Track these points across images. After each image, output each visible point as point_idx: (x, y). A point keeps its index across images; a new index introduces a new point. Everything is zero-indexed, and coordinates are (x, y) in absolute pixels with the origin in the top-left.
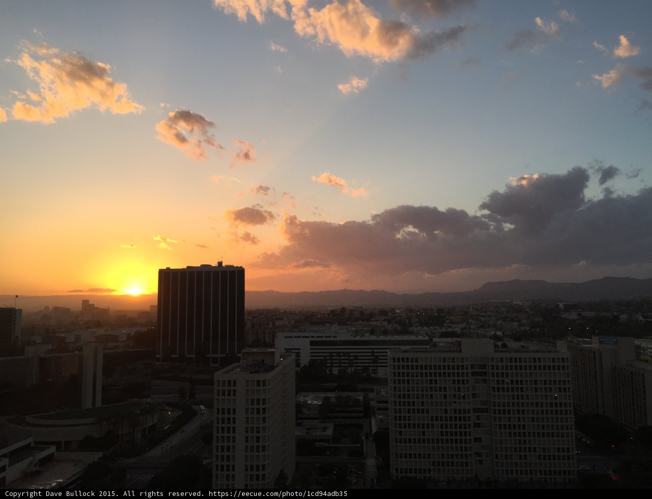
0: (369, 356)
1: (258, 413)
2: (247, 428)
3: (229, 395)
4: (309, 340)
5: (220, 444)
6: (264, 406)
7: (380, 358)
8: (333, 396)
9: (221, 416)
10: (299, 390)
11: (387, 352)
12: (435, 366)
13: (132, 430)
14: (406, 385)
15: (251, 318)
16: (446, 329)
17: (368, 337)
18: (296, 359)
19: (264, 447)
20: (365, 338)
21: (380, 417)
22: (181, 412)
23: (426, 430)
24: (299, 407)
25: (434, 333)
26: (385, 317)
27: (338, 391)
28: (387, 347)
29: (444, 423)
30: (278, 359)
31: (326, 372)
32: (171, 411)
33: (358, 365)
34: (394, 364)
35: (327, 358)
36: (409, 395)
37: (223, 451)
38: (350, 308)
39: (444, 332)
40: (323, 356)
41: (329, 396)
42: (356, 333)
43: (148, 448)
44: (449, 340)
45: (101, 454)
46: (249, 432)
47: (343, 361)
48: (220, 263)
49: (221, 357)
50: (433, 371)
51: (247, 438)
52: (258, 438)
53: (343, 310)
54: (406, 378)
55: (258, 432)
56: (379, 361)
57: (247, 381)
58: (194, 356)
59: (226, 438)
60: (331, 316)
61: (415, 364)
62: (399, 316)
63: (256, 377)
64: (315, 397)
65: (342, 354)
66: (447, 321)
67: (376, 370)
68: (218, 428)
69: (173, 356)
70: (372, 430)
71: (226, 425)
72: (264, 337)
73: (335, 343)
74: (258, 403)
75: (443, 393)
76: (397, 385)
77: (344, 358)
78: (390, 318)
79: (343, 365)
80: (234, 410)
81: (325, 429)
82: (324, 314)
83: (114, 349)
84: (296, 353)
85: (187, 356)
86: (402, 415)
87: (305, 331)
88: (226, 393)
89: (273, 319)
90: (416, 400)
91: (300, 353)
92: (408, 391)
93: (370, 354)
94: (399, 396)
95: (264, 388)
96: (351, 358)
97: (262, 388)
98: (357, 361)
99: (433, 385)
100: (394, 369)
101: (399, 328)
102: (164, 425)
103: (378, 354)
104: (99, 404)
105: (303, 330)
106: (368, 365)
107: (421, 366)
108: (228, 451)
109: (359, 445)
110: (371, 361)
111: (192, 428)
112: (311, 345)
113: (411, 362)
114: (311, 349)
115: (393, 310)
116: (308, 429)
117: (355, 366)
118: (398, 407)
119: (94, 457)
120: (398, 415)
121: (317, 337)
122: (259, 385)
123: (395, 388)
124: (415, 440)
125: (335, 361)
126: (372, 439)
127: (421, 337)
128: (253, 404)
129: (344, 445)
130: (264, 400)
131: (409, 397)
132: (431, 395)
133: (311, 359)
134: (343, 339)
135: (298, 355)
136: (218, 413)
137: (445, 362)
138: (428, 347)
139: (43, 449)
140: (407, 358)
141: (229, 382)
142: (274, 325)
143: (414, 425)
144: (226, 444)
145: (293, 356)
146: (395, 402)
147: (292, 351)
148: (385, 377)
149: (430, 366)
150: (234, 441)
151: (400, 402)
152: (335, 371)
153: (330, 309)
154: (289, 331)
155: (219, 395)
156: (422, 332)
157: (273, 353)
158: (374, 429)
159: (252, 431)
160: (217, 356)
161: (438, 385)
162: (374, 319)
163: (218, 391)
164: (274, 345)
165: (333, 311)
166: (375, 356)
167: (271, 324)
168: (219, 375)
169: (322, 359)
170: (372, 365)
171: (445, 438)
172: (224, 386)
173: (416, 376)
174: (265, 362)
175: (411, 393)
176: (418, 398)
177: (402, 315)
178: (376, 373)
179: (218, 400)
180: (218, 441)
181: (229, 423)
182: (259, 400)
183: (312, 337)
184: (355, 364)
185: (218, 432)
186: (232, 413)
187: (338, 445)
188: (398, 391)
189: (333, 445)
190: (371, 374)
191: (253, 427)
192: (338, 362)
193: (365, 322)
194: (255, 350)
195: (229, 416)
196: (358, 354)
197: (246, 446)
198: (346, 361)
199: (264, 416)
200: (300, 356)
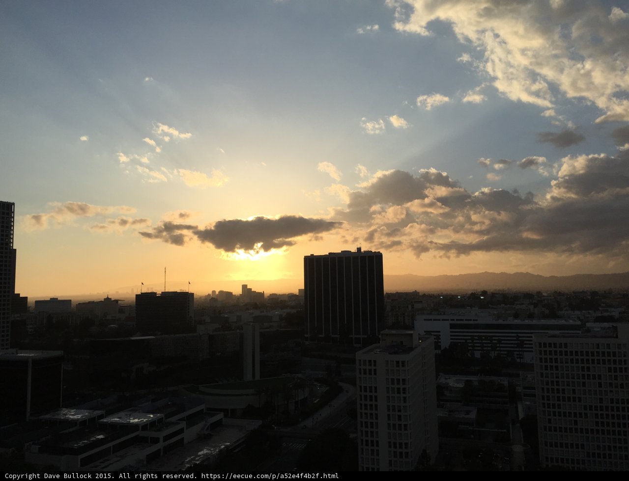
0: (514, 340)
2: (388, 406)
3: (370, 374)
4: (448, 323)
5: (364, 420)
6: (404, 386)
7: (525, 342)
8: (476, 379)
9: (363, 393)
10: (439, 372)
11: (532, 337)
12: (587, 352)
13: (286, 402)
14: (555, 372)
15: (390, 301)
16: (601, 313)
17: (511, 321)
18: (435, 342)
19: (405, 426)
20: (508, 322)
21: (528, 403)
22: (328, 388)
23: (578, 419)
24: (441, 389)
25: (588, 317)
26: (531, 301)
27: (481, 375)
28: (532, 331)
29: (599, 412)
30: (416, 341)
31: (467, 355)
32: (320, 387)
33: (501, 349)
34: (540, 349)
35: (468, 341)
36: (558, 382)
37: (367, 427)
38: (491, 291)
39: (599, 317)
40: (464, 339)
41: (471, 379)
42: (499, 317)
43: (300, 420)
44: (605, 325)
45: (260, 422)
46: (391, 410)
47: (485, 345)
48: (359, 249)
49: (363, 338)
50: (585, 357)
51: (389, 415)
52: (400, 416)
53: (484, 293)
54: (554, 364)
55: (399, 411)
56: (525, 346)
57: (387, 362)
58: (338, 336)
59: (369, 415)
60: (471, 299)
61: (564, 349)
62: (547, 299)
63: (395, 357)
64: (456, 380)
65: (484, 338)
66: (603, 305)
67: (522, 355)
68: (361, 404)
69: (320, 336)
70: (518, 416)
71: (369, 403)
72: (404, 319)
73: (477, 326)
74: (398, 383)
75: (598, 381)
76: (544, 372)
77: (486, 341)
78: (536, 301)
79: (486, 348)
80: (376, 388)
81: (468, 413)
82: (464, 297)
83: (268, 328)
84: (434, 335)
85: (333, 336)
86: (551, 402)
87: (444, 314)
88: (368, 372)
89: (412, 302)
90: (566, 388)
91: (440, 335)
92: (557, 377)
93: (515, 338)
94: (546, 382)
95: (403, 368)
96: (494, 342)
97: (401, 368)
98: (501, 345)
99: (586, 373)
100: (541, 354)
101: (547, 312)
102: (314, 399)
103: (524, 339)
104: (258, 377)
105: (443, 313)
106: (512, 349)
107: (571, 352)
108: (372, 427)
109: (505, 431)
110: (516, 346)
111: (338, 403)
112: (451, 328)
113: (560, 348)
114: (451, 332)
115: (539, 293)
116: (451, 411)
117: (498, 350)
118: (546, 394)
119: (254, 424)
120: (546, 402)
121: (457, 320)
123: (542, 374)
124: (566, 429)
125: (476, 345)
126: (518, 425)
127: (571, 321)
128: (393, 383)
129: (488, 430)
131: (558, 384)
132: (584, 383)
133: (451, 342)
134: (485, 322)
135: (438, 337)
136: (361, 391)
137: (598, 348)
138: (580, 332)
139: (213, 415)
140: (554, 343)
141: (370, 361)
142: (413, 308)
143: (565, 413)
144: (369, 421)
145: (432, 339)
146: (543, 389)
147: (432, 333)
148: (531, 362)
149: (582, 352)
150: (377, 418)
151: (548, 389)
152: (477, 355)
153: (470, 292)
154: (428, 314)
155: (360, 373)
156: (573, 317)
157: (411, 335)
158: (521, 415)
159: (394, 410)
160: (359, 336)
161: (591, 373)
162: (518, 302)
163: (360, 369)
164: (414, 327)
165: (472, 294)
166: (520, 340)
167: (410, 307)
168: (360, 355)
169: (463, 342)
170: (518, 349)
172: (365, 365)
173: (566, 363)
174: (404, 344)
175: (560, 380)
176: (568, 385)
177: (550, 298)
178: (522, 358)
179: (360, 378)
180: (361, 417)
181: (371, 400)
182: (398, 380)
183: (451, 320)
184: (498, 349)
185: (361, 409)
186: (373, 391)
187: (483, 429)
188: (546, 377)
189: (477, 429)
190: (516, 359)
191: (395, 406)
192: (480, 345)
193: (508, 306)
194: (393, 332)
195: (371, 394)
196: (501, 338)
197: (388, 424)
198: (488, 345)
199: (404, 395)
200: (440, 339)
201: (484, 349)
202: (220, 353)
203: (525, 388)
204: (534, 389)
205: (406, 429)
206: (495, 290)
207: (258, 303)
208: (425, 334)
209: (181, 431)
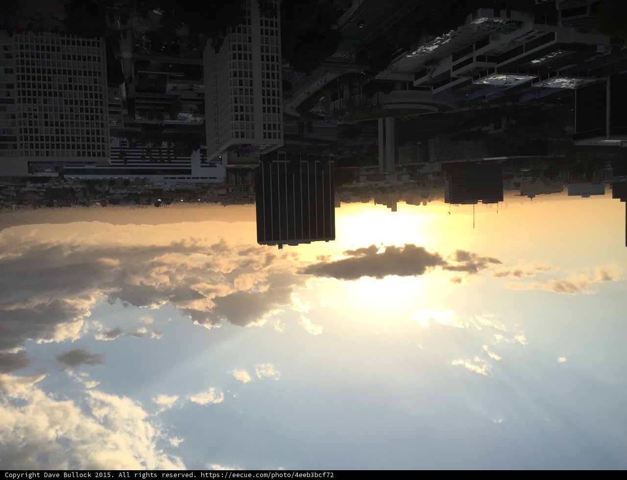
1: (242, 107)
2: (252, 94)
3: (269, 125)
4: (193, 175)
5: (276, 80)
6: (236, 113)
7: (118, 157)
8: (166, 121)
9: (276, 106)
10: (202, 127)
11: (112, 162)
12: (58, 147)
13: (352, 97)
14: (90, 129)
15: (249, 196)
16: (44, 186)
17: (132, 178)
18: (206, 157)
19: (235, 76)
20: (135, 176)
21: (117, 99)
23: (68, 84)
24: (201, 111)
25: (57, 182)
26: (112, 197)
27: (161, 125)
29: (47, 90)
30: (225, 157)
31: (175, 144)
32: (319, 112)
33: (142, 150)
34: (104, 151)
35: (174, 157)
36: (87, 119)
37: (273, 74)
38: (150, 206)
39: (46, 182)
40: (178, 159)
41: (171, 121)
42: (144, 181)
43: (338, 80)
44: (40, 175)
45: (377, 77)
46: (249, 90)
47: (157, 154)
48: (280, 247)
49: (277, 160)
51: (251, 85)
52: (241, 84)
53: (157, 205)
54: (90, 136)
55: (241, 90)
56: (118, 153)
57: (253, 137)
58: (301, 161)
59: (271, 85)
60: (170, 199)
61: (81, 150)
62: (96, 199)
63: (245, 141)
64: (185, 120)
65: (159, 161)
66: (42, 194)
67: (122, 145)
68: (278, 95)
69: (319, 161)
70: (126, 85)
71: (271, 97)
72: (236, 178)
73: (165, 172)
74: (242, 116)
75: (48, 120)
76: (100, 129)
77: (157, 157)
78: (107, 197)
79: (156, 151)
80: (264, 111)
81: (174, 89)
82: (177, 201)
84: (207, 163)
85: (307, 161)
86: (94, 99)
87: (197, 184)
88: (272, 126)
89: (228, 195)
90: (79, 113)
91: (201, 163)
92: (88, 123)
93: (128, 160)
94: (98, 118)
95: (237, 130)
96: (149, 157)
97: (239, 131)
98: (142, 154)
99: (59, 128)
100: (103, 146)
101: (97, 187)
102: (325, 100)
103: (119, 160)
104: (380, 121)
105: (198, 184)
106: (131, 150)
107: (73, 148)
108: (268, 74)
109: (139, 72)
110: (127, 154)
111: (301, 97)
112: (191, 170)
113: (85, 152)
114: (190, 166)
115: (104, 205)
116: (191, 90)
118: (99, 107)
119: (384, 75)
120: (99, 100)
121: (184, 178)
122: (243, 133)
123: (102, 126)
124: (80, 74)
125: (166, 154)
126: (126, 77)
127: (73, 178)
128: (247, 116)
129: (155, 73)
130: (237, 119)
131: (87, 116)
132: (62, 118)
133: (190, 156)
134: (157, 176)
135: (203, 161)
136: (279, 108)
137: (47, 152)
138: (65, 167)
139: (423, 84)
140: (90, 156)
141: (270, 137)
142: (227, 190)
143: (81, 89)
144: (271, 80)
145: (209, 159)
146: (102, 112)
147: (208, 165)
148: (112, 138)
150: (263, 82)
151: (97, 112)
152: (165, 144)
153: (171, 205)
154: (212, 184)
155: (279, 125)
156: (71, 182)
157: (229, 163)
158: (123, 86)
159: (247, 90)
160: (280, 161)
161: (54, 128)
162: (124, 196)
163: (279, 129)
164: (227, 171)
165: (169, 203)
166: (123, 159)
167: (230, 191)
168: (279, 143)
169: (179, 156)
170: (126, 150)
171: (47, 75)
172: (275, 134)
173: (79, 138)
174: (236, 154)
175: (85, 121)
176: (77, 116)
177: (94, 200)
178: (121, 142)
179: (279, 121)
180: (278, 83)
181: (269, 100)
182: (242, 119)
183: (190, 178)
184: (144, 150)
185: (278, 91)
186: (266, 108)
187: (160, 73)
188: (99, 123)
189: (166, 73)
190: (127, 141)
191: (246, 94)
192: (163, 154)
193: (134, 193)
194: (247, 166)
195: (269, 106)
196: (141, 161)
197: (252, 77)
198: (154, 154)
199: (236, 105)
200: (201, 159)
201: (158, 150)
202: (418, 144)
203: (120, 113)
204: (110, 112)
205: (235, 72)
206: (147, 208)
207: (381, 193)
208: (216, 165)
209: (455, 68)
